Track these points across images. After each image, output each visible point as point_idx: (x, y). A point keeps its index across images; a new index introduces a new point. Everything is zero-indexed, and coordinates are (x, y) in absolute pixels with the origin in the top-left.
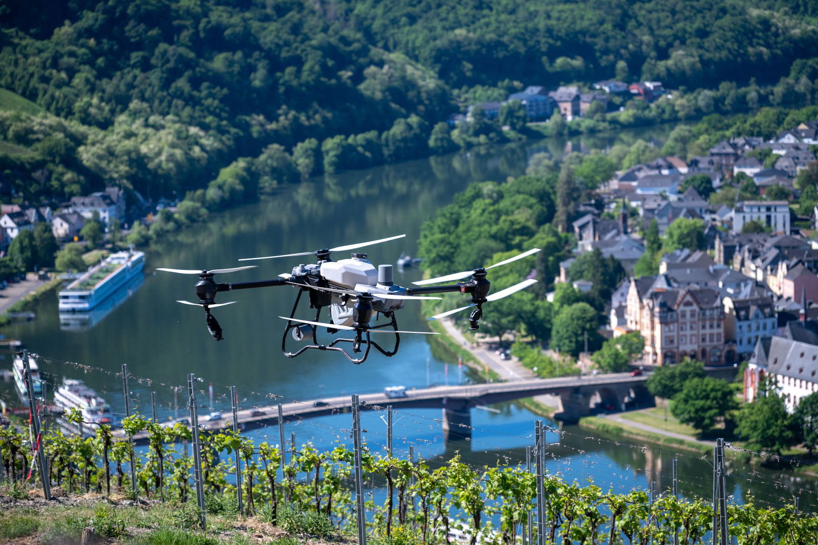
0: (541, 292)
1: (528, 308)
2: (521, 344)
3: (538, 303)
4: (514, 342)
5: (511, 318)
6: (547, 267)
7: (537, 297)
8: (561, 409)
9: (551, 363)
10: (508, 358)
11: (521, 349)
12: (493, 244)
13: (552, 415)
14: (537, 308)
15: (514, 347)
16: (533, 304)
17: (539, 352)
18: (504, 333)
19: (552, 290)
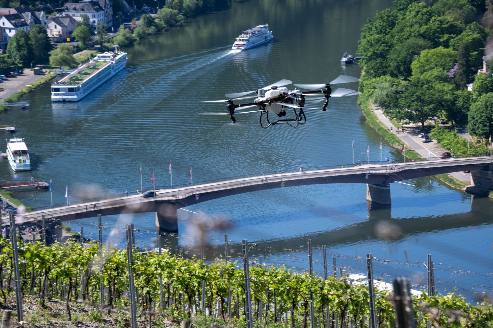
0: (462, 83)
1: (448, 97)
2: (440, 128)
3: (459, 92)
4: (434, 127)
5: (432, 106)
6: (468, 61)
7: (458, 87)
8: (472, 184)
9: (465, 143)
10: (428, 140)
11: (439, 133)
12: (421, 42)
13: (464, 189)
14: (457, 97)
15: (434, 131)
16: (453, 94)
17: (455, 135)
18: (427, 119)
19: (472, 81)
